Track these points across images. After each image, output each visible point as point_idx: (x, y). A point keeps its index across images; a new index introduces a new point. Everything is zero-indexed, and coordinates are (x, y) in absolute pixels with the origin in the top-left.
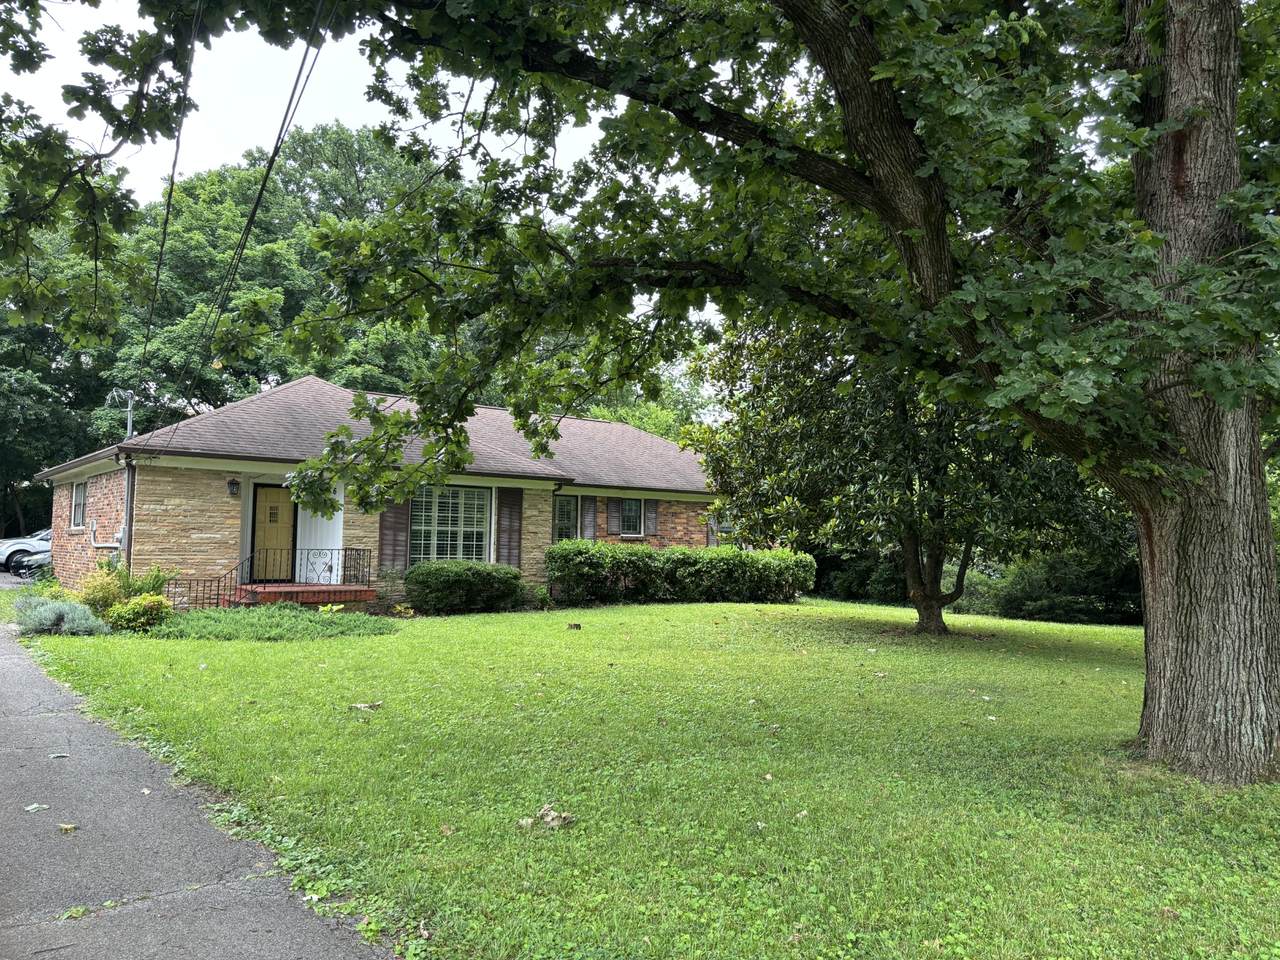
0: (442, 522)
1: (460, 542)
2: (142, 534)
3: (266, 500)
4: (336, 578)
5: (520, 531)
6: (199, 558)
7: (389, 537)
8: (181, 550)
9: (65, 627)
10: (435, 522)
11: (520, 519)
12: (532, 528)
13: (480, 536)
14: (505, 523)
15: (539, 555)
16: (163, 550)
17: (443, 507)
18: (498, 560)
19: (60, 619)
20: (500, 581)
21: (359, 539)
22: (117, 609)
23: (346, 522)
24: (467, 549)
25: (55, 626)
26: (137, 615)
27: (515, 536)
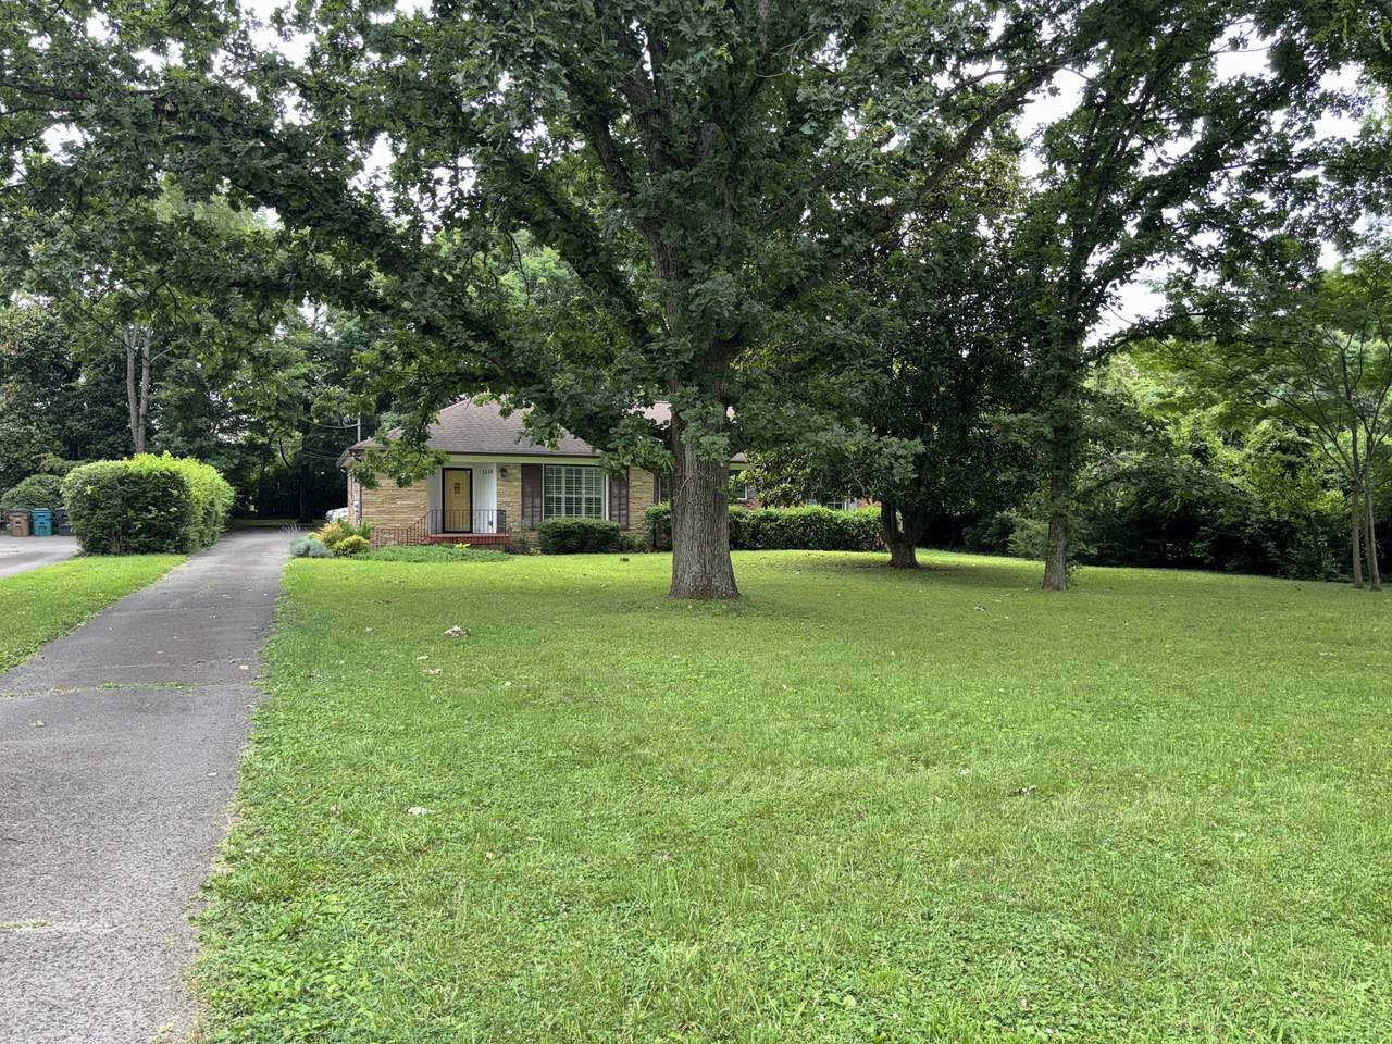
0: (569, 490)
1: (583, 505)
2: (368, 502)
3: (452, 478)
4: (493, 530)
5: (627, 497)
6: (403, 516)
7: (529, 501)
8: (390, 512)
9: (310, 553)
10: (564, 491)
11: (627, 488)
12: (637, 495)
13: (598, 501)
14: (615, 491)
15: (642, 514)
16: (380, 512)
17: (569, 481)
18: (610, 518)
19: (308, 549)
20: (600, 532)
21: (507, 503)
22: (338, 544)
23: (498, 493)
24: (589, 510)
25: (305, 553)
26: (347, 547)
27: (624, 501)
